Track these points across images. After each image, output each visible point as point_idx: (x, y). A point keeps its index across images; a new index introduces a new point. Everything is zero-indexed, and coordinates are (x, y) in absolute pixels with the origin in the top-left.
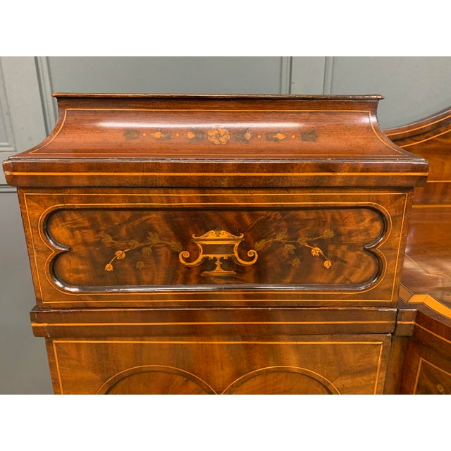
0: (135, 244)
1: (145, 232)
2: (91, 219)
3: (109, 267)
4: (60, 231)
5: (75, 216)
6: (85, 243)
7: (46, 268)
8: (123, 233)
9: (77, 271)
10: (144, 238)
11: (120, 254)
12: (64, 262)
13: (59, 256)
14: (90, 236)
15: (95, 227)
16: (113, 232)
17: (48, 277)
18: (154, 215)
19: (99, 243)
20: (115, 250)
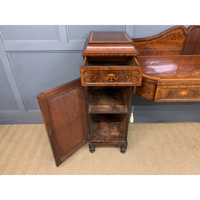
0: (98, 76)
2: (91, 72)
3: (93, 80)
4: (86, 74)
5: (88, 71)
6: (90, 76)
7: (83, 80)
8: (96, 74)
9: (88, 80)
10: (99, 75)
11: (95, 78)
12: (86, 79)
13: (86, 77)
14: (91, 75)
15: (92, 73)
16: (95, 74)
17: (84, 81)
18: (101, 71)
19: (92, 76)
20: (95, 77)
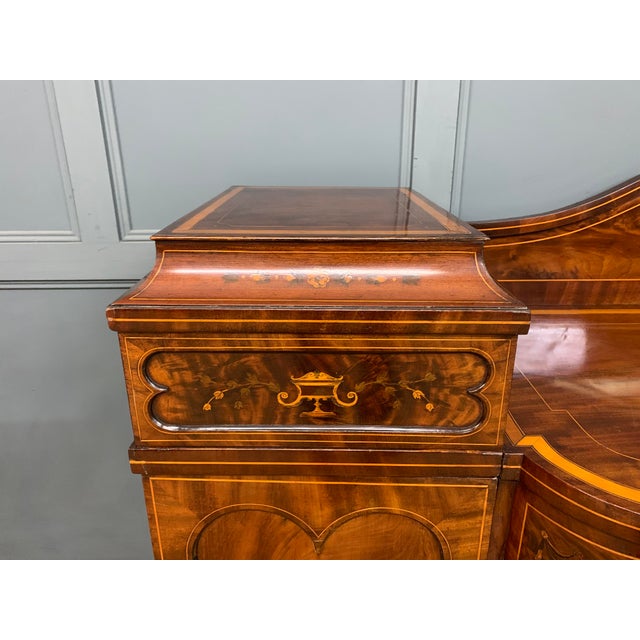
0: (234, 384)
1: (243, 374)
2: (189, 361)
3: (207, 407)
4: (158, 371)
5: (174, 358)
6: (183, 383)
7: (144, 408)
8: (222, 373)
9: (175, 411)
10: (242, 379)
11: (218, 395)
12: (165, 403)
13: (158, 395)
14: (188, 377)
15: (194, 368)
16: (212, 373)
17: (147, 417)
18: (252, 358)
19: (197, 384)
20: (214, 390)
